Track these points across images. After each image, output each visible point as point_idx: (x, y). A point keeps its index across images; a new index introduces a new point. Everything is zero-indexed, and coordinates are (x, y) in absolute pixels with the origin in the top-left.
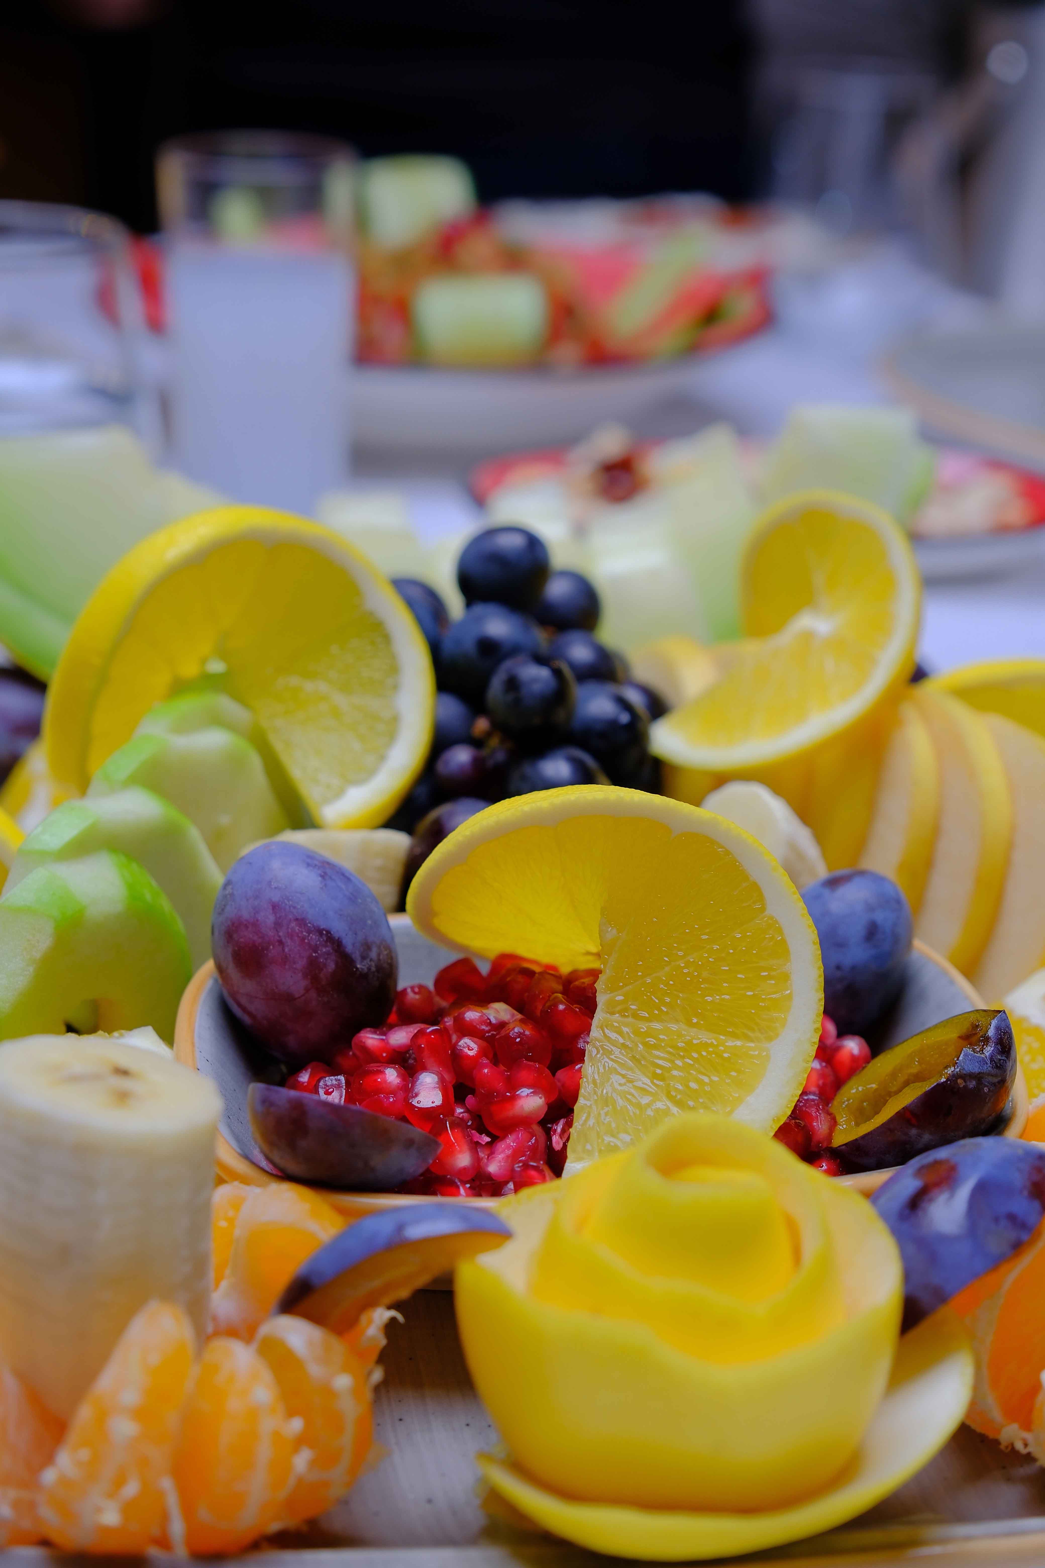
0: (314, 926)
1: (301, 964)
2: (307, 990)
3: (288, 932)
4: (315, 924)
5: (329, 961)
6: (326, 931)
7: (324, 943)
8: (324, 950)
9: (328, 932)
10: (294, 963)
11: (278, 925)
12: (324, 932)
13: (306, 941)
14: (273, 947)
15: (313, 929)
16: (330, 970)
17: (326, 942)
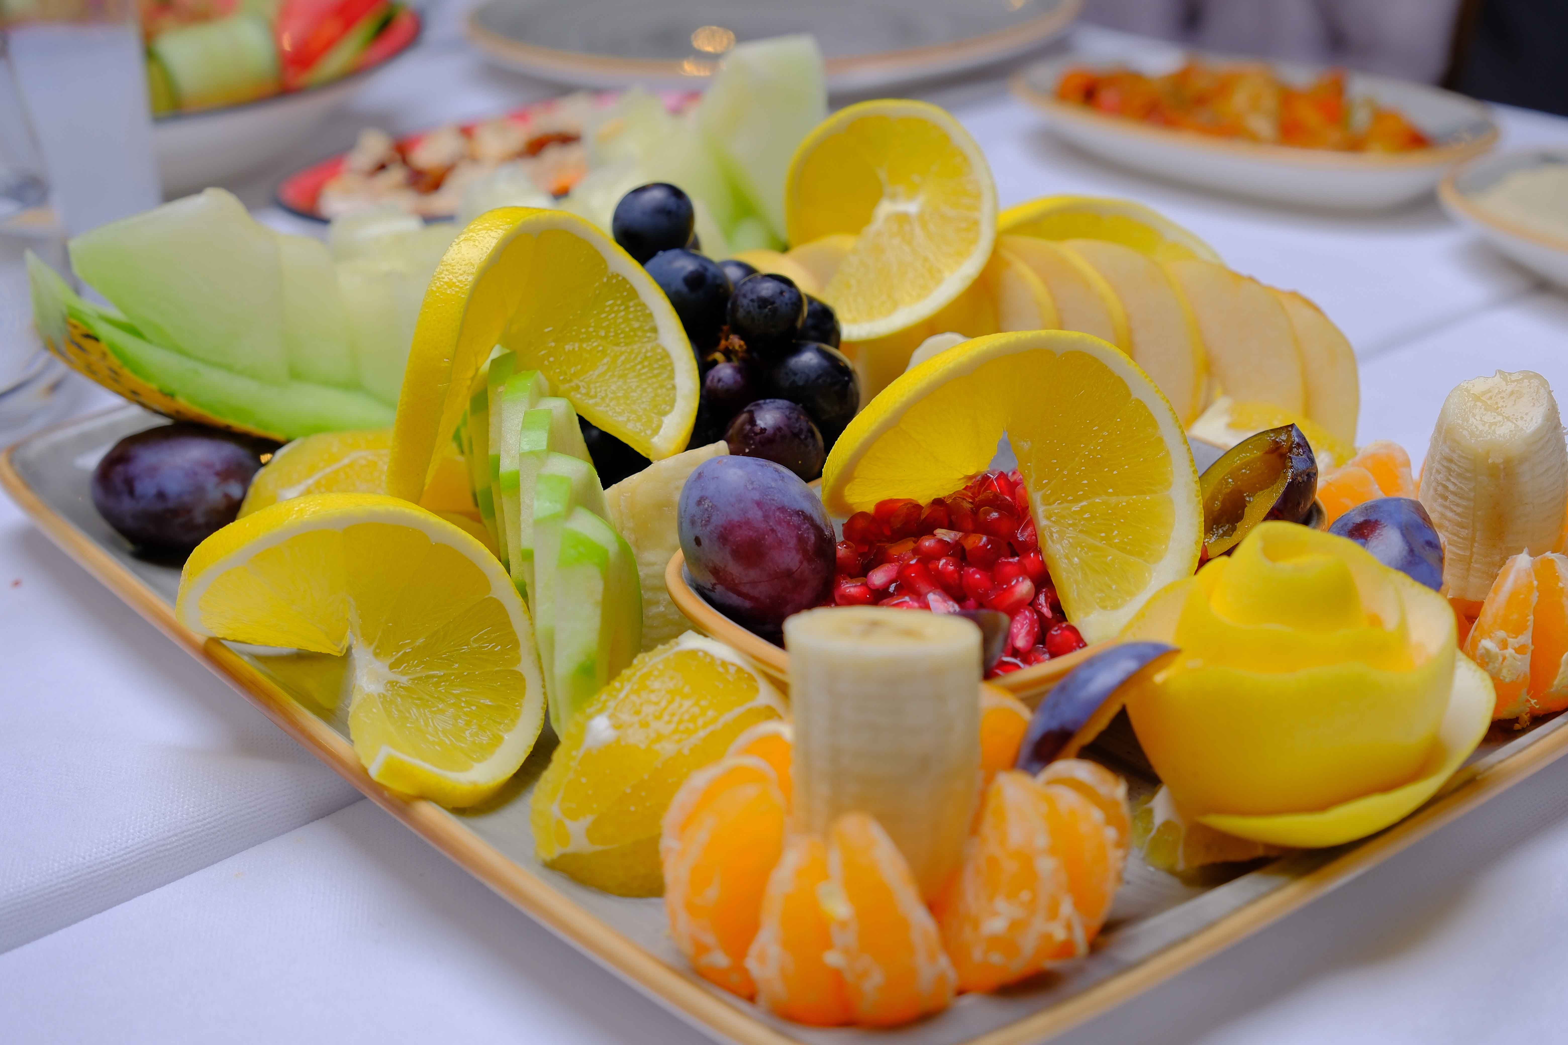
0: (792, 511)
1: (793, 542)
2: (801, 562)
3: (776, 521)
4: (792, 509)
5: (810, 535)
6: (801, 512)
7: (803, 522)
8: (805, 527)
9: (803, 512)
10: (788, 543)
11: (766, 517)
12: (800, 513)
13: (791, 523)
14: (768, 536)
15: (792, 512)
16: (813, 542)
17: (804, 520)
